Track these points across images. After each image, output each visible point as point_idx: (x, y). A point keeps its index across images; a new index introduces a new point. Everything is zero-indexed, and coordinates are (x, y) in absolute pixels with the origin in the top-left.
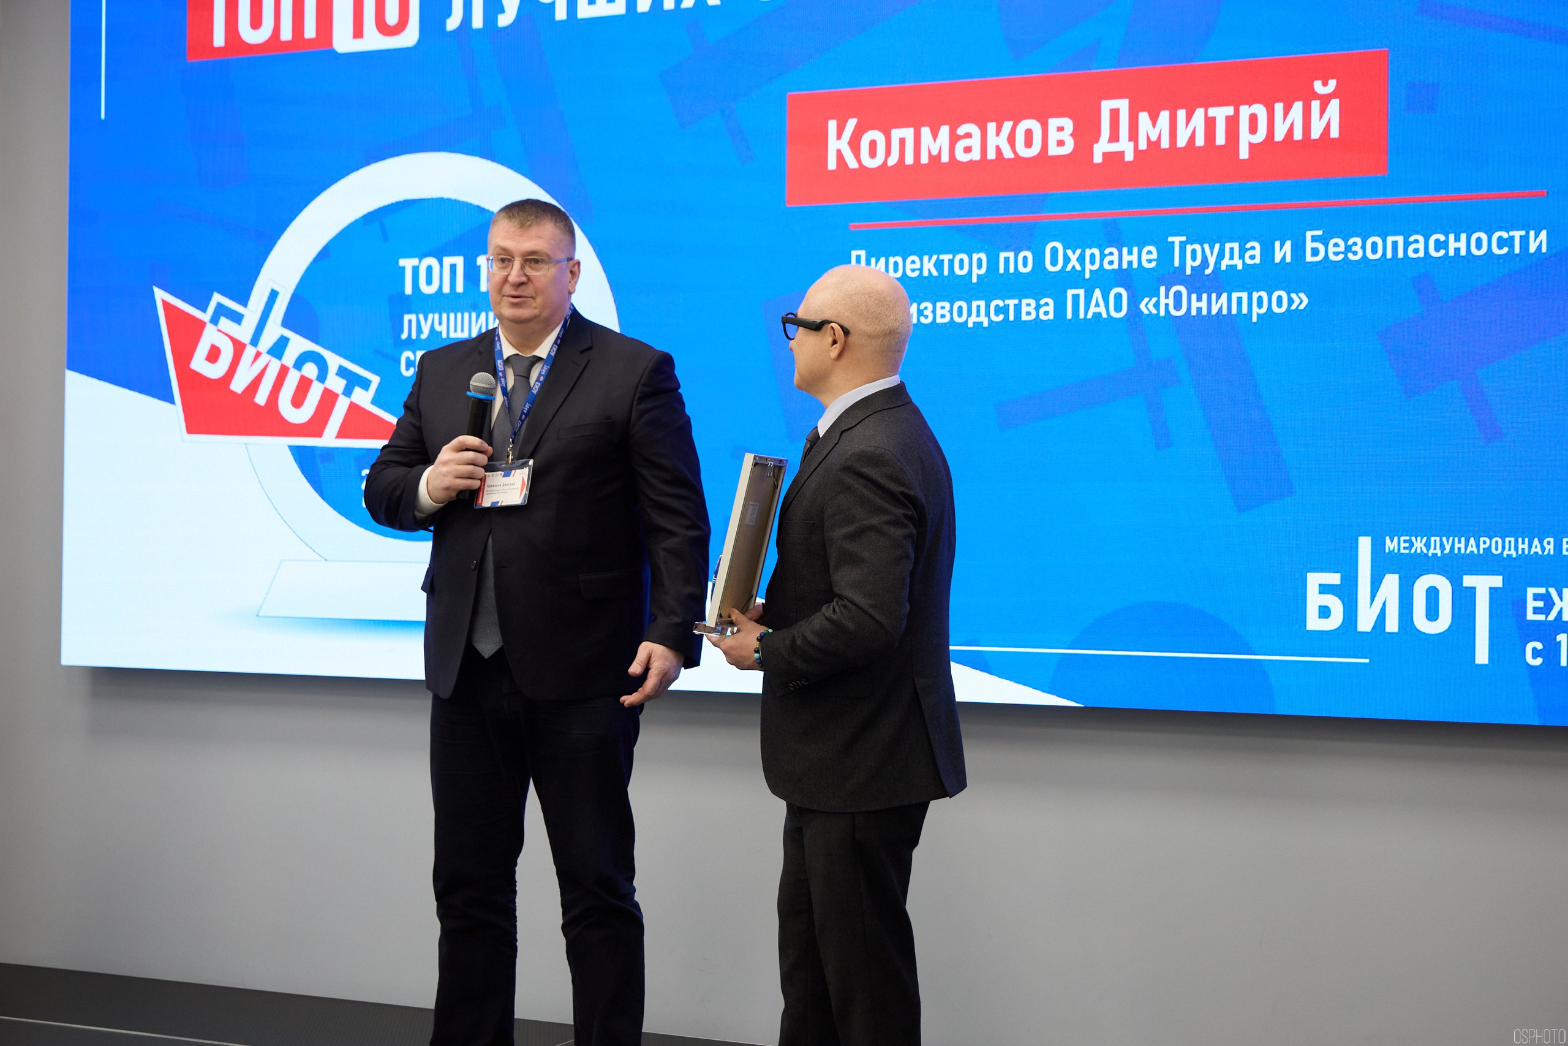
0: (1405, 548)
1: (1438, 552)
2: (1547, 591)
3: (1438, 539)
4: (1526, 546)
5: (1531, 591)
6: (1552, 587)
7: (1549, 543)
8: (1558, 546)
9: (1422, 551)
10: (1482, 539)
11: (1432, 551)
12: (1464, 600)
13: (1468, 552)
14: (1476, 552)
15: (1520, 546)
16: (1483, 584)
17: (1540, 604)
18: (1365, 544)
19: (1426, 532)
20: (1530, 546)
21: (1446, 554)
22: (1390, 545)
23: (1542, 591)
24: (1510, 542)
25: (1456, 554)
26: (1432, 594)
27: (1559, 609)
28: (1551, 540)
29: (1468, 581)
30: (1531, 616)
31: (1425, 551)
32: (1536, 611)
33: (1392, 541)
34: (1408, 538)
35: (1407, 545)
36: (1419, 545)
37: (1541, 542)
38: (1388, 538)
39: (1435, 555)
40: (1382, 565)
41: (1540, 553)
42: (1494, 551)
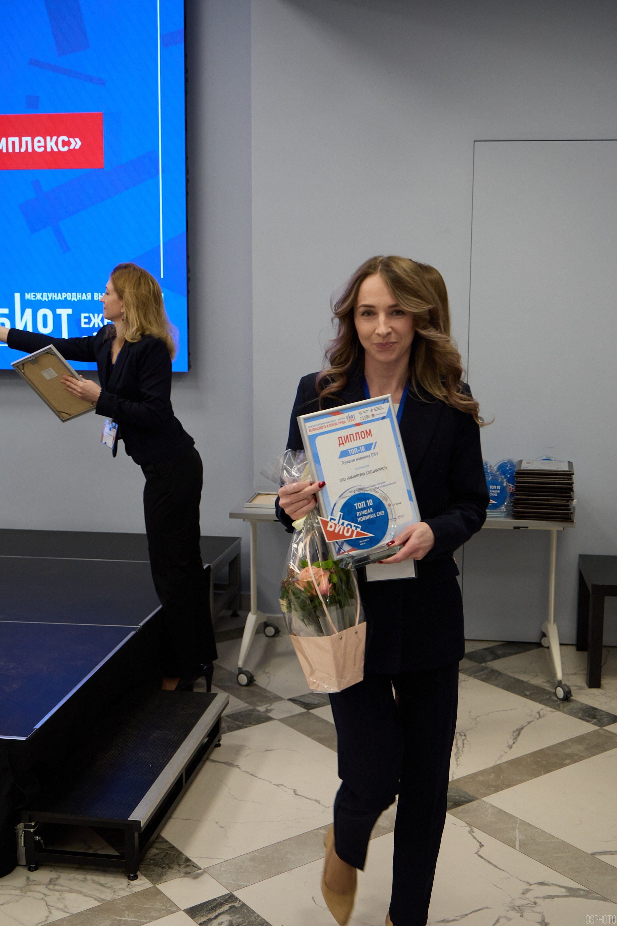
0: (34, 298)
1: (47, 300)
2: (89, 315)
3: (46, 294)
4: (80, 296)
5: (83, 315)
6: (90, 313)
7: (89, 295)
8: (93, 296)
9: (40, 299)
10: (63, 294)
11: (44, 299)
12: (57, 319)
13: (58, 299)
14: (61, 299)
15: (78, 297)
16: (64, 313)
17: (87, 320)
18: (17, 296)
19: (42, 291)
20: (82, 296)
21: (50, 300)
22: (28, 296)
23: (87, 315)
24: (74, 295)
25: (53, 300)
26: (45, 317)
27: (94, 323)
28: (90, 294)
29: (59, 311)
30: (83, 326)
31: (41, 299)
32: (85, 323)
33: (28, 294)
34: (34, 293)
35: (34, 296)
36: (39, 296)
37: (86, 294)
38: (26, 294)
39: (45, 300)
40: (25, 305)
41: (86, 299)
42: (68, 299)
